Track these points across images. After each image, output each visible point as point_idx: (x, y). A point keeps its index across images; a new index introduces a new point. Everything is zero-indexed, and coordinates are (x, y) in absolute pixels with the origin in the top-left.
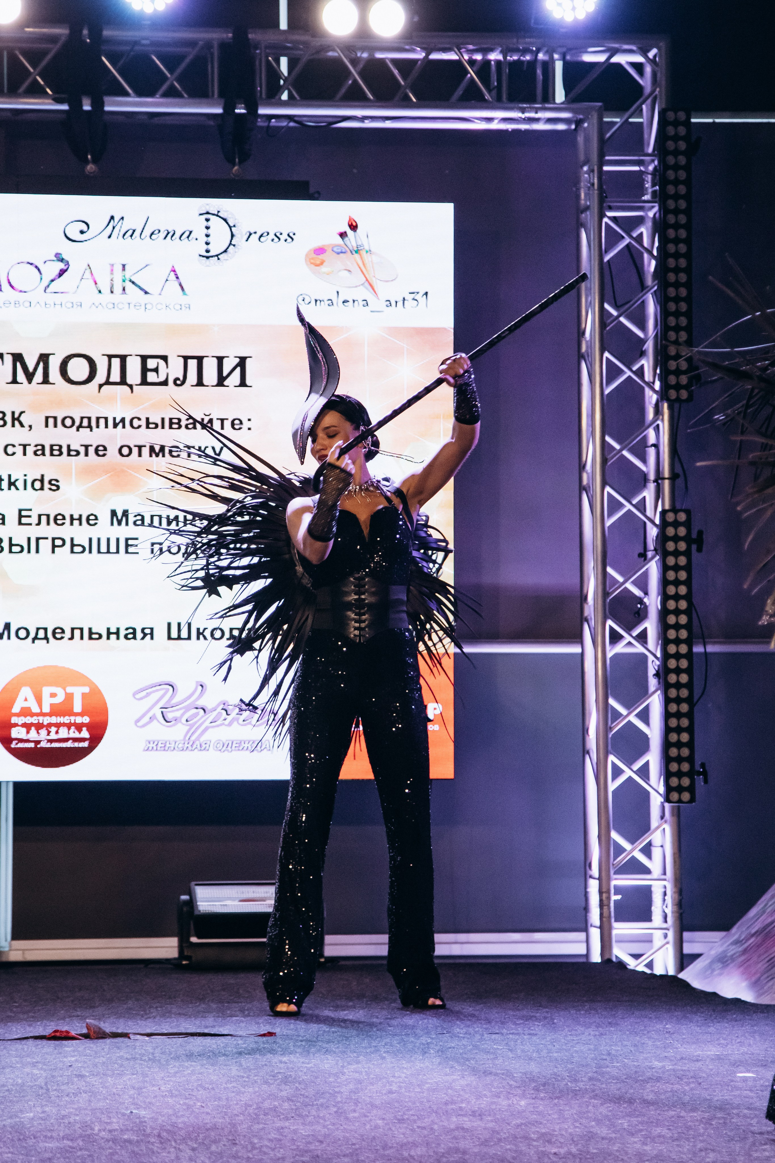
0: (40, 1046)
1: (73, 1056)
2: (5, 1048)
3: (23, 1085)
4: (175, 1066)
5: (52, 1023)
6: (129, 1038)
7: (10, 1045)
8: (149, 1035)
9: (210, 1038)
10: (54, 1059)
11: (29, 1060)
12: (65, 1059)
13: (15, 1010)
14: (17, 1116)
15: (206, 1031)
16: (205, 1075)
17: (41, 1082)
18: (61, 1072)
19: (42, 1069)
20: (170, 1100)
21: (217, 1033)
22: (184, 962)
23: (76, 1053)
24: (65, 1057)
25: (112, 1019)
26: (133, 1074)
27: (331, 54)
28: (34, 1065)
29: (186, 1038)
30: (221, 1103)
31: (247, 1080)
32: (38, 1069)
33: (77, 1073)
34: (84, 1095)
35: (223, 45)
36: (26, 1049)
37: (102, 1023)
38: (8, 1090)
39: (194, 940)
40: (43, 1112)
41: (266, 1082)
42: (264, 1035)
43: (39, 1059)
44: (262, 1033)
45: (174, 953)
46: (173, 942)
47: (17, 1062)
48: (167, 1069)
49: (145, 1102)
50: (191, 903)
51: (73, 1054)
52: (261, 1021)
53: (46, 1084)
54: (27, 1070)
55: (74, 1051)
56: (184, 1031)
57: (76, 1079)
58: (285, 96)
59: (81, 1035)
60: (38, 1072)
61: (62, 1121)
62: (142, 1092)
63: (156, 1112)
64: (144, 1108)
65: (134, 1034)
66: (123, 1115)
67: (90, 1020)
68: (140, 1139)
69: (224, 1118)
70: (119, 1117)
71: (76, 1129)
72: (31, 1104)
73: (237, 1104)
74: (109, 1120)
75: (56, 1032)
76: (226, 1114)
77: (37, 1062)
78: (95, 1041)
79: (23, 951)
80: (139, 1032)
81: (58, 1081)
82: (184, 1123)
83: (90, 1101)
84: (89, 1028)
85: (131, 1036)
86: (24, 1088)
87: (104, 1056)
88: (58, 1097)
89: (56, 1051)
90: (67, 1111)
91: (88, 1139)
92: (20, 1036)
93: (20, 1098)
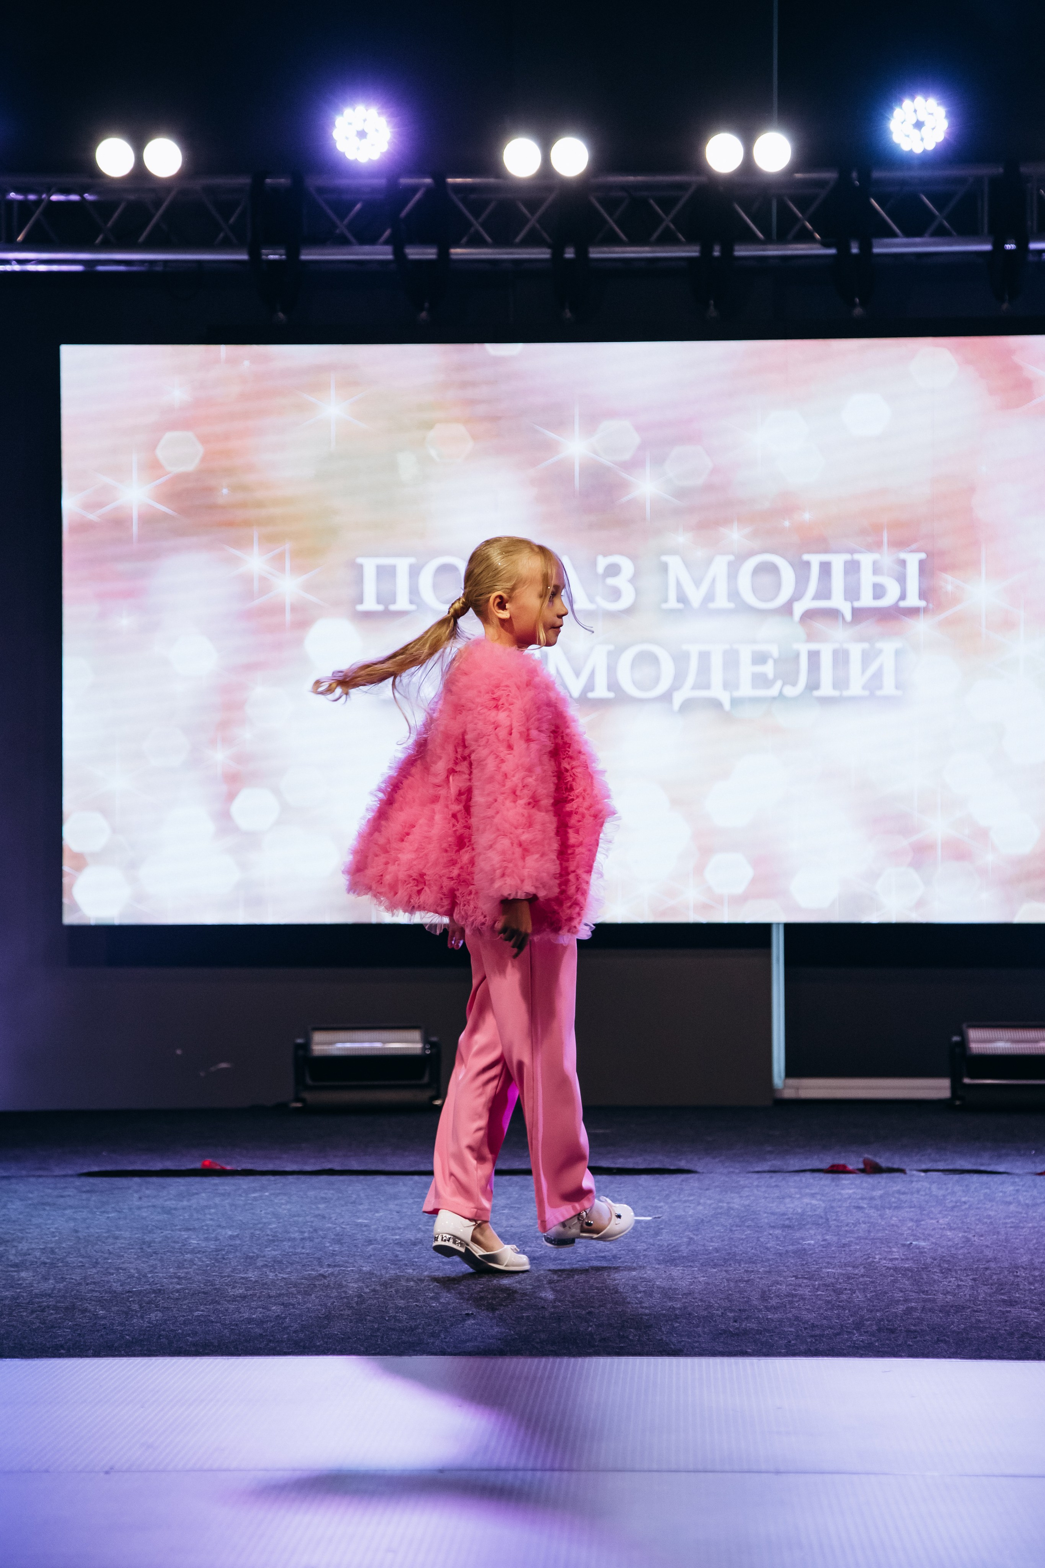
0: (818, 1179)
1: (850, 1189)
2: (784, 1179)
3: (802, 1214)
4: (953, 1201)
6: (905, 1173)
7: (787, 1176)
8: (926, 1171)
9: (987, 1175)
10: (833, 1191)
12: (843, 1192)
13: (792, 1143)
14: (799, 1243)
15: (984, 1168)
16: (984, 1210)
17: (819, 1212)
18: (840, 1203)
19: (820, 1200)
20: (949, 1233)
21: (995, 1170)
22: (958, 1102)
23: (854, 1186)
24: (843, 1189)
25: (889, 1154)
26: (911, 1207)
28: (813, 1195)
29: (963, 1175)
30: (1000, 1237)
31: (1026, 1216)
33: (856, 1205)
34: (864, 1226)
35: (994, 181)
36: (805, 1181)
37: (878, 1158)
38: (788, 1219)
39: (966, 1080)
40: (825, 1240)
42: (1041, 1174)
43: (817, 1191)
44: (1039, 1171)
45: (947, 1094)
46: (945, 1083)
47: (796, 1193)
48: (946, 1203)
49: (924, 1234)
50: (965, 1043)
51: (851, 1186)
52: (1037, 1160)
53: (826, 1213)
54: (806, 1200)
55: (851, 1184)
56: (961, 1168)
57: (854, 1211)
59: (858, 1169)
60: (817, 1203)
61: (843, 1249)
62: (921, 1225)
63: (936, 1244)
64: (924, 1239)
65: (911, 1170)
66: (904, 1245)
67: (866, 1156)
68: (921, 1268)
69: (1004, 1251)
70: (899, 1248)
71: (855, 1257)
72: (812, 1232)
73: (1016, 1238)
74: (889, 1250)
75: (833, 1166)
76: (1005, 1247)
77: (816, 1194)
78: (872, 1175)
79: (797, 1088)
80: (915, 1168)
81: (837, 1212)
82: (964, 1254)
83: (869, 1232)
84: (866, 1162)
85: (908, 1172)
86: (805, 1217)
87: (880, 1190)
88: (838, 1226)
89: (834, 1184)
90: (848, 1240)
91: (870, 1267)
92: (797, 1168)
93: (801, 1227)
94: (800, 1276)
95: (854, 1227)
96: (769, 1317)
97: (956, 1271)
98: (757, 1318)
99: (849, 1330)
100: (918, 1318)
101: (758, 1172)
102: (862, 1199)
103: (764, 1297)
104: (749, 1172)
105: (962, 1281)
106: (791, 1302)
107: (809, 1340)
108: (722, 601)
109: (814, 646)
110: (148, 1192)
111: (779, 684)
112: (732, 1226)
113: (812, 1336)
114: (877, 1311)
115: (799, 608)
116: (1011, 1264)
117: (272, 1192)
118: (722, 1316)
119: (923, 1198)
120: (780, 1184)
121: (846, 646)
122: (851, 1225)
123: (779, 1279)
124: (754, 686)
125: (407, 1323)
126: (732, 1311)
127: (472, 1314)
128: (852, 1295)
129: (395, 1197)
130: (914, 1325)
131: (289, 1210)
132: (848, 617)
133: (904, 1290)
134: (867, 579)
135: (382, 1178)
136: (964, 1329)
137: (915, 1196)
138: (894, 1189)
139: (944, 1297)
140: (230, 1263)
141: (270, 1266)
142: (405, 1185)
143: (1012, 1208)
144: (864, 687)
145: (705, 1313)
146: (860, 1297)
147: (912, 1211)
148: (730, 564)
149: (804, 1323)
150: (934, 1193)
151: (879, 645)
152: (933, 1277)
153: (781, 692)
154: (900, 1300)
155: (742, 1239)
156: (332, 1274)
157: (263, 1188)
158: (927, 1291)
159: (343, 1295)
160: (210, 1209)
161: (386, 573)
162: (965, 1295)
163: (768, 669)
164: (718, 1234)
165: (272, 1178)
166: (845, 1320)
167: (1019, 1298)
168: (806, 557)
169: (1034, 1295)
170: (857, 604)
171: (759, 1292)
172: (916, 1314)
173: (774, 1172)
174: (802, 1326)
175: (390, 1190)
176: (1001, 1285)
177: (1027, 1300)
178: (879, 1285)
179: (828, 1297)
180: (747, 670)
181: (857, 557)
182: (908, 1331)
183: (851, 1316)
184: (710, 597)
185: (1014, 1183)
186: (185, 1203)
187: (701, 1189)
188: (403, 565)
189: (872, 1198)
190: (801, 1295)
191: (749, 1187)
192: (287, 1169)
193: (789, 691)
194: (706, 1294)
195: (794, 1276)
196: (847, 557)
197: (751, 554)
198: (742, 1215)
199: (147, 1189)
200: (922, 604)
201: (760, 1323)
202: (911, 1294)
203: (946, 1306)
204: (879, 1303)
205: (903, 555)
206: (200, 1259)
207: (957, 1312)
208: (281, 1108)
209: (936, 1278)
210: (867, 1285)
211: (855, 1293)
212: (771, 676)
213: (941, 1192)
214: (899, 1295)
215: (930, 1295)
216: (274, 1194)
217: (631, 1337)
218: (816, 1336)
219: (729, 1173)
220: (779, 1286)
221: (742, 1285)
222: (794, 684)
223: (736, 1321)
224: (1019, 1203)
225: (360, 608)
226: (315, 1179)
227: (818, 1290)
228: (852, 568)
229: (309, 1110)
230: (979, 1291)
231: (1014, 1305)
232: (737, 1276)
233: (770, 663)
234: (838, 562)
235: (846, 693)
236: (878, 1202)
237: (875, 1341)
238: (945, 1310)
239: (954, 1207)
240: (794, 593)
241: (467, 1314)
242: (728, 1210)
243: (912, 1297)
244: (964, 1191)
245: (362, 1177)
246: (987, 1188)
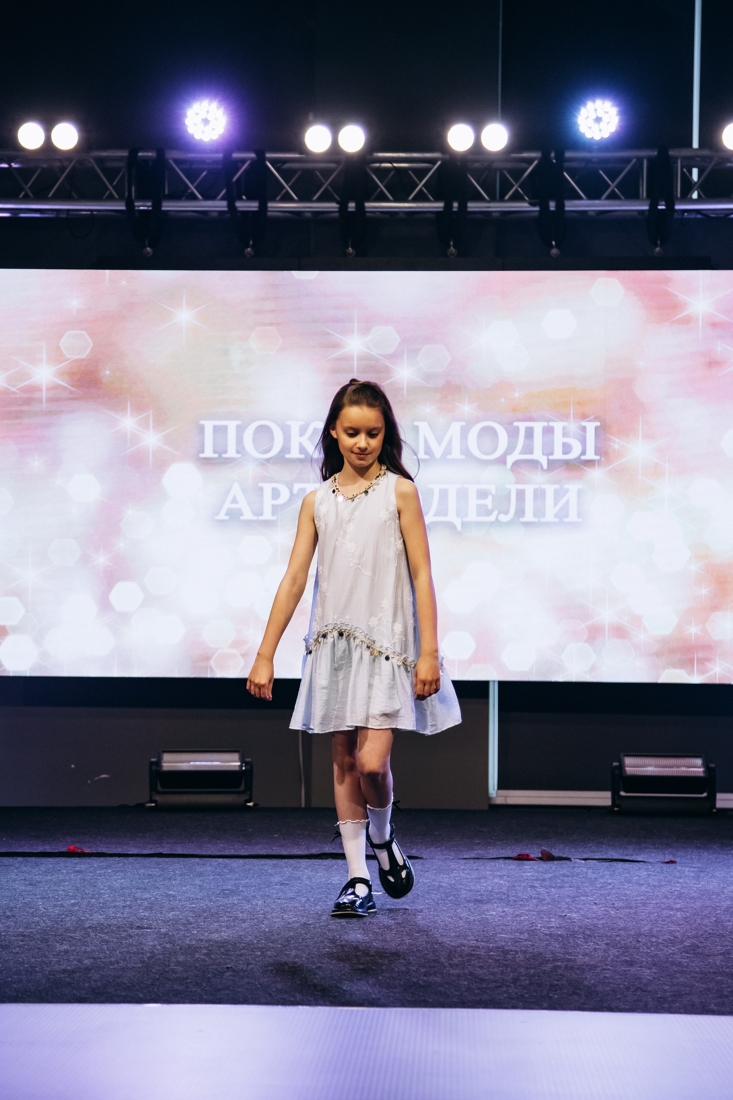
0: (507, 864)
1: (529, 872)
2: (483, 864)
3: (491, 891)
4: (600, 883)
5: (519, 848)
6: (571, 861)
7: (487, 862)
8: (585, 859)
9: (628, 863)
10: (516, 874)
11: (498, 873)
12: (523, 874)
13: (494, 838)
14: (484, 914)
15: (626, 858)
16: (622, 889)
17: (504, 890)
18: (519, 883)
20: (594, 907)
21: (634, 860)
22: (616, 809)
23: (532, 870)
24: (524, 873)
25: (561, 846)
26: (570, 887)
27: (729, 165)
28: (501, 877)
29: (611, 863)
30: (631, 910)
31: (652, 894)
32: (504, 881)
33: (531, 884)
34: (533, 901)
35: (650, 160)
36: (497, 866)
37: (553, 849)
38: (481, 895)
39: (623, 793)
40: (503, 912)
41: (666, 897)
42: (668, 863)
43: (505, 874)
44: (666, 861)
45: (608, 802)
46: (608, 794)
47: (489, 875)
48: (595, 884)
49: (576, 907)
50: (621, 767)
51: (530, 871)
52: (666, 852)
53: (508, 891)
54: (496, 881)
55: (531, 869)
56: (610, 857)
57: (529, 889)
58: (695, 196)
59: (537, 858)
60: (504, 883)
61: (515, 919)
62: (575, 900)
63: (583, 916)
64: (576, 912)
65: (575, 859)
66: (560, 916)
67: (543, 848)
68: (570, 934)
69: (632, 921)
70: (556, 918)
71: (524, 925)
72: (495, 905)
73: (643, 912)
74: (549, 920)
75: (519, 855)
76: (634, 918)
77: (504, 875)
78: (547, 862)
79: (506, 797)
80: (578, 857)
81: (516, 890)
82: (603, 924)
83: (537, 905)
84: (543, 852)
85: (572, 860)
86: (493, 894)
87: (551, 873)
88: (515, 901)
89: (518, 868)
90: (520, 911)
91: (532, 932)
92: (494, 856)
93: (489, 901)
94: (480, 940)
95: (527, 902)
96: (450, 972)
97: (595, 937)
98: (441, 973)
99: (508, 984)
100: (561, 975)
101: (465, 859)
102: (536, 880)
103: (450, 957)
104: (459, 859)
105: (598, 944)
106: (469, 961)
107: (476, 992)
108: (456, 453)
109: (520, 487)
110: (25, 869)
111: (496, 512)
112: (439, 900)
113: (479, 989)
114: (532, 968)
115: (511, 459)
116: (636, 932)
117: (114, 869)
118: (416, 971)
119: (580, 880)
120: (479, 868)
121: (543, 486)
122: (525, 900)
123: (464, 942)
124: (479, 514)
125: (181, 974)
126: (424, 967)
127: (231, 967)
128: (515, 955)
129: (200, 875)
130: (557, 981)
131: (122, 884)
132: (545, 466)
133: (554, 952)
134: (558, 439)
135: (197, 860)
136: (594, 984)
137: (575, 878)
138: (561, 872)
139: (583, 958)
140: (65, 925)
141: (94, 928)
142: (211, 865)
143: (643, 888)
144: (556, 516)
145: (404, 969)
146: (521, 957)
147: (571, 890)
148: (462, 428)
149: (475, 978)
150: (589, 876)
151: (566, 486)
152: (577, 942)
153: (497, 518)
154: (550, 960)
155: (444, 910)
156: (137, 935)
157: (109, 867)
158: (571, 953)
159: (141, 951)
160: (65, 882)
161: (220, 431)
162: (599, 956)
163: (488, 502)
164: (427, 906)
165: (117, 859)
166: (507, 976)
167: (638, 959)
168: (516, 424)
169: (650, 957)
170: (551, 457)
171: (447, 952)
172: (560, 971)
173: (478, 859)
174: (474, 980)
175: (199, 869)
176: (626, 947)
177: (644, 961)
178: (537, 947)
179: (497, 957)
180: (473, 501)
181: (551, 424)
182: (551, 986)
183: (512, 972)
184: (448, 451)
185: (647, 870)
186: (49, 877)
187: (422, 871)
188: (232, 426)
189: (544, 880)
190: (478, 955)
191: (456, 870)
192: (130, 853)
193: (503, 518)
194: (409, 953)
195: (476, 940)
196: (545, 424)
197: (477, 421)
198: (448, 891)
199: (25, 866)
200: (597, 458)
201: (443, 977)
202: (558, 955)
203: (583, 965)
204: (534, 962)
205: (584, 423)
206: (44, 921)
207: (591, 969)
208: (140, 807)
209: (579, 942)
210: (528, 947)
211: (517, 954)
212: (490, 507)
213: (594, 876)
214: (549, 956)
215: (573, 956)
216: (114, 871)
217: (344, 988)
218: (482, 988)
219: (445, 859)
220: (463, 948)
221: (436, 947)
222: (506, 513)
223: (425, 976)
224: (649, 885)
225: (201, 455)
226: (148, 860)
227: (491, 951)
228: (548, 431)
229: (160, 809)
230: (609, 953)
231: (633, 965)
232: (434, 939)
233: (490, 497)
234: (538, 427)
235: (542, 520)
236: (547, 883)
237: (526, 993)
238: (582, 969)
239: (601, 887)
240: (507, 449)
241: (228, 968)
242: (438, 887)
243: (559, 958)
244: (610, 875)
245: (182, 859)
246: (628, 873)
